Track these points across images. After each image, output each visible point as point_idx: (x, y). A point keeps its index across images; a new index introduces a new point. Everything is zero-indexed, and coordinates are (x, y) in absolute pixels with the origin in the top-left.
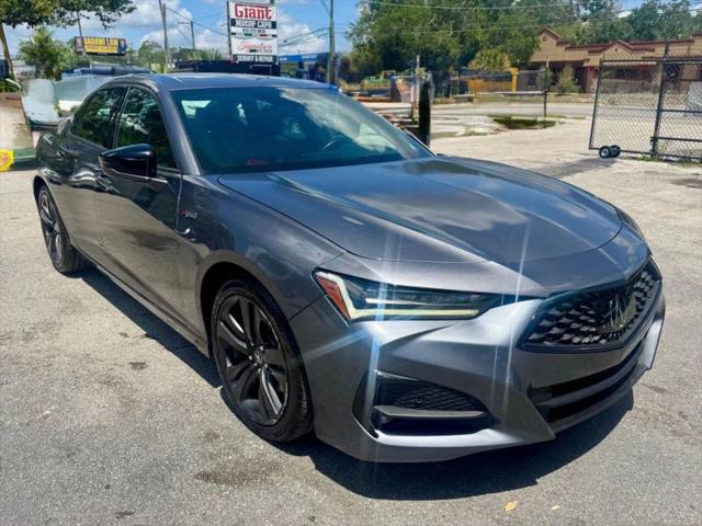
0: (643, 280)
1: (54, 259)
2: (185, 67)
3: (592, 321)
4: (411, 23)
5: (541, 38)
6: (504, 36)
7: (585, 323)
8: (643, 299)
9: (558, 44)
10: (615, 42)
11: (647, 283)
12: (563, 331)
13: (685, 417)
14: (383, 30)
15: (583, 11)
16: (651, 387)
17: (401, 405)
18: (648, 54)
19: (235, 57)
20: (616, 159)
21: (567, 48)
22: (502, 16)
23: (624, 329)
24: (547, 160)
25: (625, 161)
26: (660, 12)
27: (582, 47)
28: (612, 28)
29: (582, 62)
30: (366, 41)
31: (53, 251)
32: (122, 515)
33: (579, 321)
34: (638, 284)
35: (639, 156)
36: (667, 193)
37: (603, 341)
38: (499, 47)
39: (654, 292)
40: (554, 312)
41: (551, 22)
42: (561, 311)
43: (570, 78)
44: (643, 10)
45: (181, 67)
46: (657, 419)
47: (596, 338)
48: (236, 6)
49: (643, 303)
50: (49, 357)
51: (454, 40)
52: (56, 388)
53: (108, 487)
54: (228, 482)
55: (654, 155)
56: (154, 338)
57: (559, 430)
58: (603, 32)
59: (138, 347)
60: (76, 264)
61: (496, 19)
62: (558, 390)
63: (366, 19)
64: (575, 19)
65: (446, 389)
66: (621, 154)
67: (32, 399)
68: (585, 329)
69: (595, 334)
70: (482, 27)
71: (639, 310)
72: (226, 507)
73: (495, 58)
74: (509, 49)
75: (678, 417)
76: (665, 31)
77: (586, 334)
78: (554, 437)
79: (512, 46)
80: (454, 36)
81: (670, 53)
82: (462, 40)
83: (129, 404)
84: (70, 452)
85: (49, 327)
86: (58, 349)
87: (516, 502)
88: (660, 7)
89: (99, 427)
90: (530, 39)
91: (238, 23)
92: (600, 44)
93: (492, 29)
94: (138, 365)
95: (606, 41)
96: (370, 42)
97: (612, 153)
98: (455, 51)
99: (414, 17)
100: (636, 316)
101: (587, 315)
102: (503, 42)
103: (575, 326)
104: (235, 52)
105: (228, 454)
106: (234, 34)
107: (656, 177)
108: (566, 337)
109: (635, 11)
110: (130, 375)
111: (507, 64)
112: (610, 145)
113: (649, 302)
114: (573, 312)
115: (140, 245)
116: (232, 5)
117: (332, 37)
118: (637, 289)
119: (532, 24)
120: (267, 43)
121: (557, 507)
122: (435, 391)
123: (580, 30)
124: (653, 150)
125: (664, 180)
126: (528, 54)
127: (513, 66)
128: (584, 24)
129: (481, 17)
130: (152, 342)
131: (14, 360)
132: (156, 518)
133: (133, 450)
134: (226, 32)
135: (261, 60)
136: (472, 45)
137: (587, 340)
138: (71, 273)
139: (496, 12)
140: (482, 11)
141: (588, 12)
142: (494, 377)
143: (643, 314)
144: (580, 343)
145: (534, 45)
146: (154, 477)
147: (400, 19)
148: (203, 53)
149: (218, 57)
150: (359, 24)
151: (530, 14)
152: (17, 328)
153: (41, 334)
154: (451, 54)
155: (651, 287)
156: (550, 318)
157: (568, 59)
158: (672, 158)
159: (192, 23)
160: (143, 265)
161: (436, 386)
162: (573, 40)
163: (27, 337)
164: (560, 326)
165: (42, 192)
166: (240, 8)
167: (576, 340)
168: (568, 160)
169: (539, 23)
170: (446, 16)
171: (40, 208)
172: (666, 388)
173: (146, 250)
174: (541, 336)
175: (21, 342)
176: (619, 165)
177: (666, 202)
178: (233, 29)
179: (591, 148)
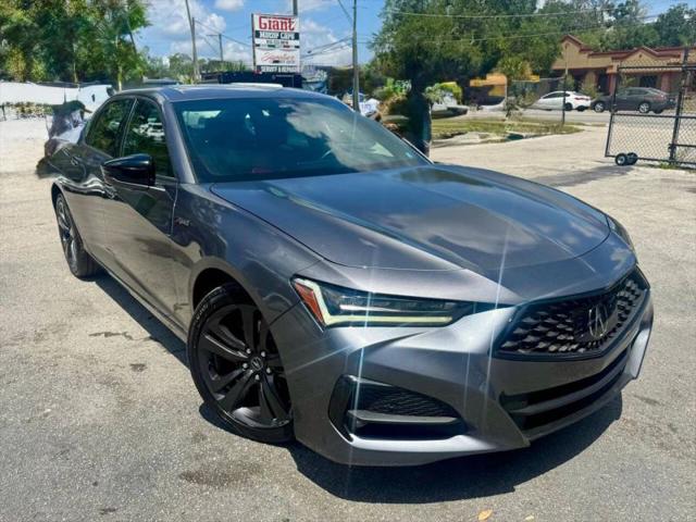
0: (628, 289)
1: (70, 263)
2: (211, 78)
3: (570, 329)
4: (432, 32)
5: (563, 45)
6: (526, 43)
7: (563, 332)
8: (628, 308)
9: (582, 51)
10: (640, 48)
11: (633, 292)
12: (538, 338)
13: (674, 430)
14: (405, 40)
15: (607, 18)
16: (642, 399)
17: (375, 410)
18: (673, 60)
19: (259, 67)
20: (633, 167)
21: (590, 55)
22: (523, 24)
23: (605, 338)
24: (561, 168)
25: (641, 169)
26: (686, 17)
27: (604, 54)
28: (636, 34)
29: (605, 69)
30: (388, 51)
31: (69, 256)
32: (105, 511)
33: (555, 330)
34: (622, 293)
35: (657, 163)
36: (682, 201)
37: (582, 350)
38: (520, 55)
39: (640, 300)
40: (529, 320)
41: (574, 28)
42: (536, 319)
43: (593, 85)
44: (669, 15)
45: (207, 78)
46: (644, 431)
47: (574, 347)
48: (260, 18)
49: (627, 312)
50: (56, 357)
51: (474, 48)
52: (59, 387)
53: (95, 484)
54: (208, 482)
55: (673, 163)
56: (156, 340)
57: (534, 437)
58: (628, 38)
59: (140, 349)
60: (90, 269)
61: (518, 27)
62: (534, 398)
63: (389, 29)
64: (598, 26)
65: (418, 395)
66: (639, 162)
67: (36, 397)
68: (562, 337)
69: (572, 343)
70: (504, 35)
71: (623, 319)
72: (205, 507)
73: (516, 66)
74: (530, 56)
75: (667, 431)
76: (691, 37)
77: (563, 343)
78: (528, 444)
79: (533, 53)
80: (476, 44)
81: (689, 59)
82: (484, 48)
83: (125, 403)
84: (64, 450)
85: (59, 329)
86: (65, 350)
87: (490, 511)
88: (687, 12)
89: (94, 426)
90: (552, 46)
91: (262, 35)
92: (624, 49)
93: (513, 37)
94: (138, 367)
95: (630, 47)
96: (392, 51)
97: (629, 160)
98: (477, 60)
99: (436, 26)
100: (619, 325)
101: (564, 323)
102: (525, 50)
103: (551, 334)
104: (258, 63)
105: (214, 456)
106: (258, 45)
107: (673, 184)
108: (542, 345)
109: (661, 16)
110: (129, 376)
111: (528, 71)
112: (627, 152)
113: (634, 311)
114: (549, 321)
115: (150, 253)
116: (256, 18)
117: (355, 47)
118: (621, 298)
119: (555, 30)
120: (289, 54)
121: (532, 517)
122: (407, 396)
123: (604, 37)
124: (671, 157)
125: (680, 188)
126: (551, 61)
127: (535, 73)
128: (608, 30)
129: (503, 25)
130: (154, 344)
131: (23, 360)
132: (137, 515)
133: (124, 449)
134: (251, 44)
135: (284, 70)
136: (493, 54)
137: (564, 348)
138: (85, 277)
139: (518, 20)
140: (504, 19)
141: (613, 18)
142: (466, 384)
143: (627, 323)
144: (556, 351)
145: (556, 53)
146: (141, 475)
147: (422, 28)
148: (229, 64)
149: (243, 68)
150: (381, 33)
151: (553, 21)
152: (30, 329)
153: (51, 335)
154: (473, 62)
155: (638, 296)
156: (525, 326)
157: (590, 66)
158: (690, 166)
159: (220, 36)
160: (151, 272)
161: (409, 392)
162: (597, 47)
163: (39, 338)
164: (535, 334)
165: (59, 199)
166: (263, 20)
167: (553, 348)
168: (583, 168)
169: (562, 30)
170: (468, 25)
171: (58, 215)
172: (658, 399)
173: (155, 257)
174: (516, 344)
175: (32, 342)
176: (636, 173)
177: (680, 210)
178: (257, 41)
179: (607, 155)
